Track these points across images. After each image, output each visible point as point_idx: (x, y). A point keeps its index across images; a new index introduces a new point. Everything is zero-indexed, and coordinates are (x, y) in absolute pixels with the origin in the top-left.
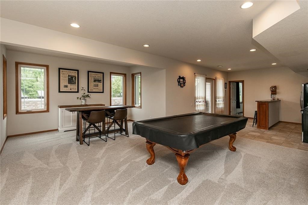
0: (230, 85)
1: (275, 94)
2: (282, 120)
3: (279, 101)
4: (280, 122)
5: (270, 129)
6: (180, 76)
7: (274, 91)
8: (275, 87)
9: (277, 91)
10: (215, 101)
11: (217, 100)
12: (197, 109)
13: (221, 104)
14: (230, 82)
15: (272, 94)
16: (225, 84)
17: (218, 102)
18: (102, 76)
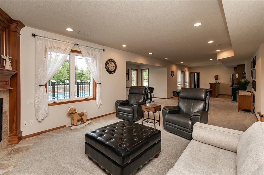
0: (191, 74)
1: (217, 79)
2: (221, 94)
3: (219, 83)
4: (220, 95)
5: (217, 97)
6: (172, 71)
7: (216, 78)
8: (217, 76)
9: (218, 78)
10: (185, 84)
11: (186, 83)
12: (178, 88)
13: (187, 86)
14: (191, 73)
15: (215, 80)
16: (189, 74)
17: (186, 85)
18: (128, 71)
